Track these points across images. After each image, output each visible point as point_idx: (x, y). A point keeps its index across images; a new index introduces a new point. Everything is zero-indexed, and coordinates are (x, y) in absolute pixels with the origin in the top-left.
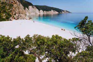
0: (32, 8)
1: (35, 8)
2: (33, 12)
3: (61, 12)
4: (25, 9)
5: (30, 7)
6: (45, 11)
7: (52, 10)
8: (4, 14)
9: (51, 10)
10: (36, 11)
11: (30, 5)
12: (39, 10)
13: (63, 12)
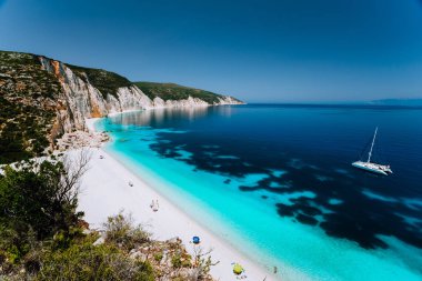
0: (129, 95)
1: (138, 92)
2: (132, 105)
3: (218, 101)
4: (105, 97)
5: (123, 91)
6: (169, 101)
7: (190, 98)
8: (30, 141)
9: (186, 98)
10: (141, 103)
11: (122, 86)
12: (152, 97)
13: (222, 103)
